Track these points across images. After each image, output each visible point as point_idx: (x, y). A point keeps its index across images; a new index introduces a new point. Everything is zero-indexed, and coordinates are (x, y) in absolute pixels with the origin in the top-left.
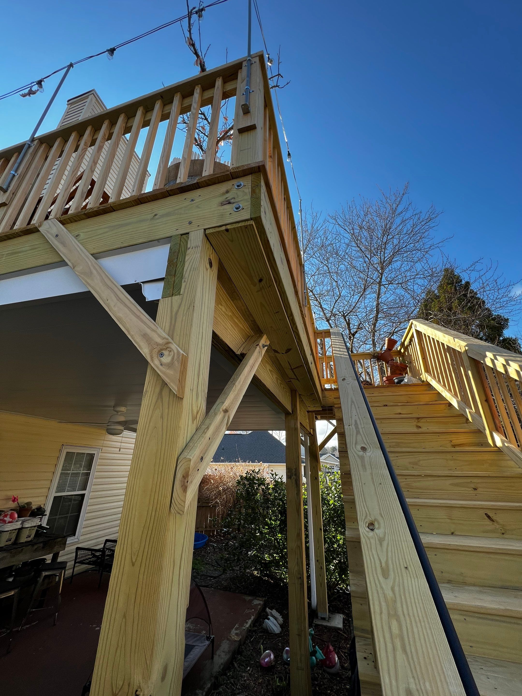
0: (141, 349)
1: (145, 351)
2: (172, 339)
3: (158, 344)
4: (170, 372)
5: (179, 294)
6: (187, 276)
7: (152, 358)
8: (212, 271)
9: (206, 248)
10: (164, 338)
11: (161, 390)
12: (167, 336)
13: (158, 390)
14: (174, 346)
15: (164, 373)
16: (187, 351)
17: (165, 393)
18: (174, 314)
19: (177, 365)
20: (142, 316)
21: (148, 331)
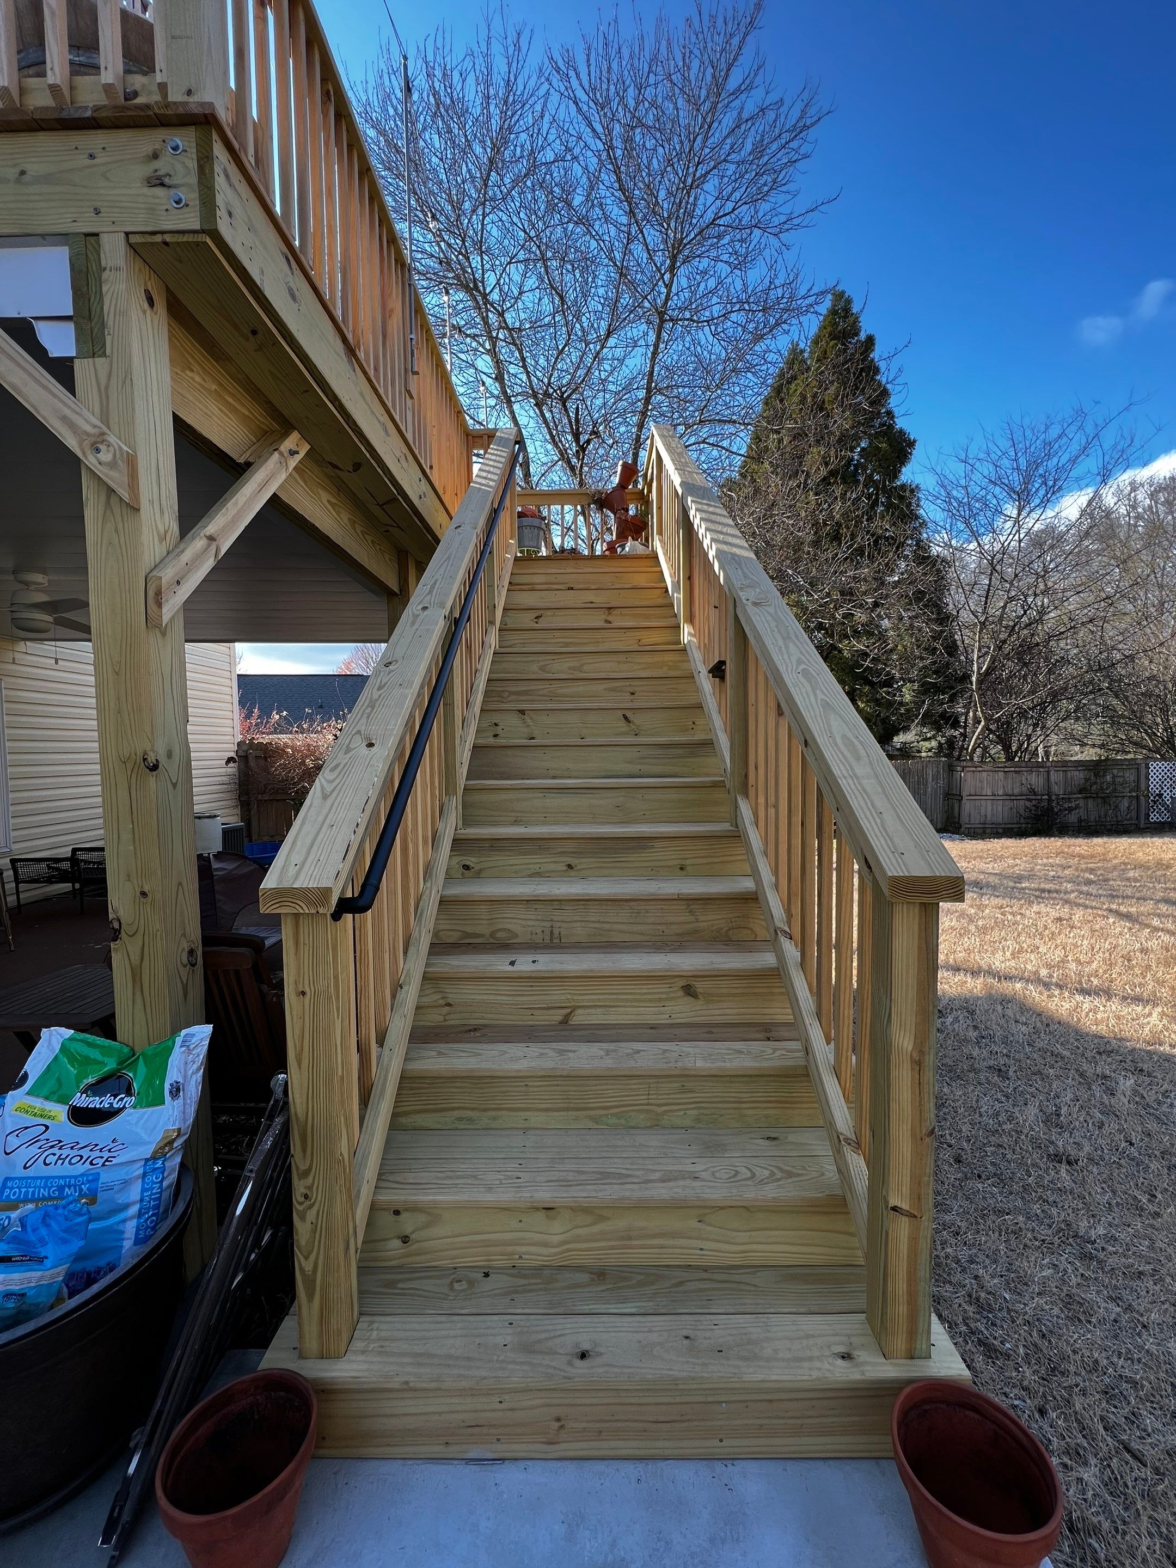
0: (65, 439)
1: (71, 442)
2: (109, 428)
3: (88, 435)
4: (114, 474)
5: (104, 355)
6: (111, 323)
7: (84, 453)
8: (156, 314)
9: (137, 269)
10: (95, 426)
11: (108, 498)
12: (98, 423)
13: (103, 498)
14: (112, 439)
15: (106, 475)
16: (133, 447)
17: (114, 500)
18: (103, 388)
19: (122, 465)
20: (51, 386)
21: (68, 412)
